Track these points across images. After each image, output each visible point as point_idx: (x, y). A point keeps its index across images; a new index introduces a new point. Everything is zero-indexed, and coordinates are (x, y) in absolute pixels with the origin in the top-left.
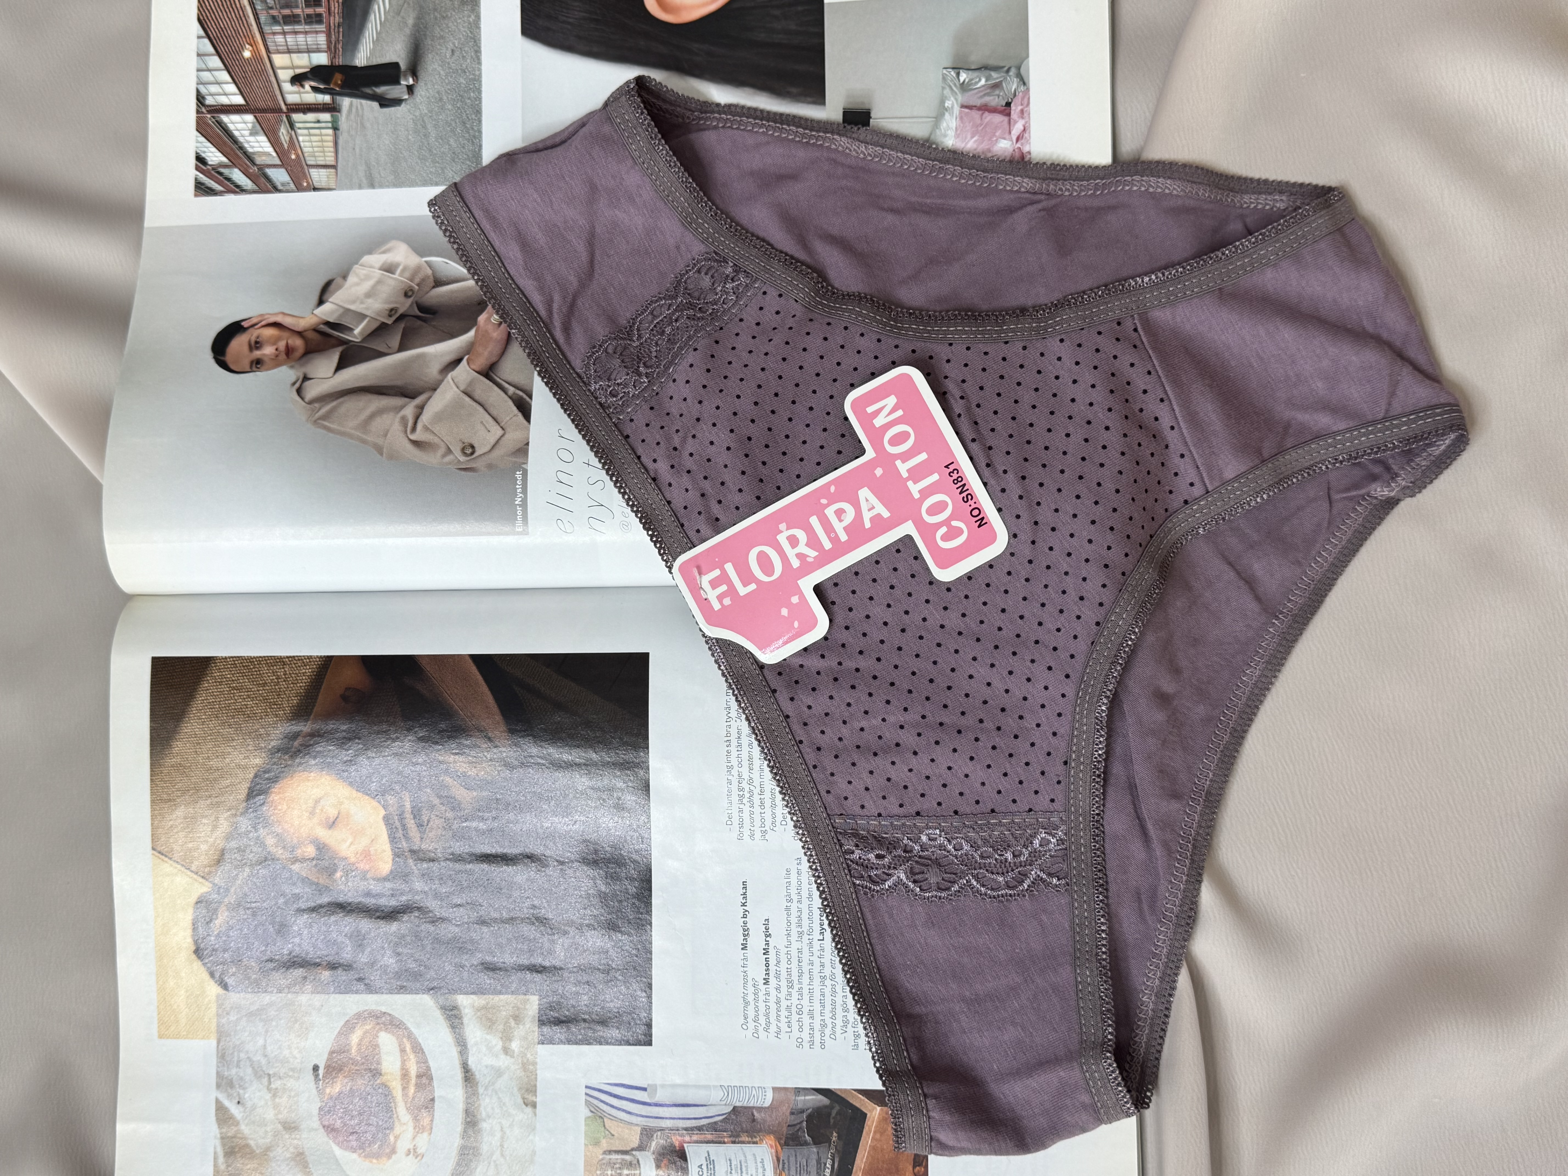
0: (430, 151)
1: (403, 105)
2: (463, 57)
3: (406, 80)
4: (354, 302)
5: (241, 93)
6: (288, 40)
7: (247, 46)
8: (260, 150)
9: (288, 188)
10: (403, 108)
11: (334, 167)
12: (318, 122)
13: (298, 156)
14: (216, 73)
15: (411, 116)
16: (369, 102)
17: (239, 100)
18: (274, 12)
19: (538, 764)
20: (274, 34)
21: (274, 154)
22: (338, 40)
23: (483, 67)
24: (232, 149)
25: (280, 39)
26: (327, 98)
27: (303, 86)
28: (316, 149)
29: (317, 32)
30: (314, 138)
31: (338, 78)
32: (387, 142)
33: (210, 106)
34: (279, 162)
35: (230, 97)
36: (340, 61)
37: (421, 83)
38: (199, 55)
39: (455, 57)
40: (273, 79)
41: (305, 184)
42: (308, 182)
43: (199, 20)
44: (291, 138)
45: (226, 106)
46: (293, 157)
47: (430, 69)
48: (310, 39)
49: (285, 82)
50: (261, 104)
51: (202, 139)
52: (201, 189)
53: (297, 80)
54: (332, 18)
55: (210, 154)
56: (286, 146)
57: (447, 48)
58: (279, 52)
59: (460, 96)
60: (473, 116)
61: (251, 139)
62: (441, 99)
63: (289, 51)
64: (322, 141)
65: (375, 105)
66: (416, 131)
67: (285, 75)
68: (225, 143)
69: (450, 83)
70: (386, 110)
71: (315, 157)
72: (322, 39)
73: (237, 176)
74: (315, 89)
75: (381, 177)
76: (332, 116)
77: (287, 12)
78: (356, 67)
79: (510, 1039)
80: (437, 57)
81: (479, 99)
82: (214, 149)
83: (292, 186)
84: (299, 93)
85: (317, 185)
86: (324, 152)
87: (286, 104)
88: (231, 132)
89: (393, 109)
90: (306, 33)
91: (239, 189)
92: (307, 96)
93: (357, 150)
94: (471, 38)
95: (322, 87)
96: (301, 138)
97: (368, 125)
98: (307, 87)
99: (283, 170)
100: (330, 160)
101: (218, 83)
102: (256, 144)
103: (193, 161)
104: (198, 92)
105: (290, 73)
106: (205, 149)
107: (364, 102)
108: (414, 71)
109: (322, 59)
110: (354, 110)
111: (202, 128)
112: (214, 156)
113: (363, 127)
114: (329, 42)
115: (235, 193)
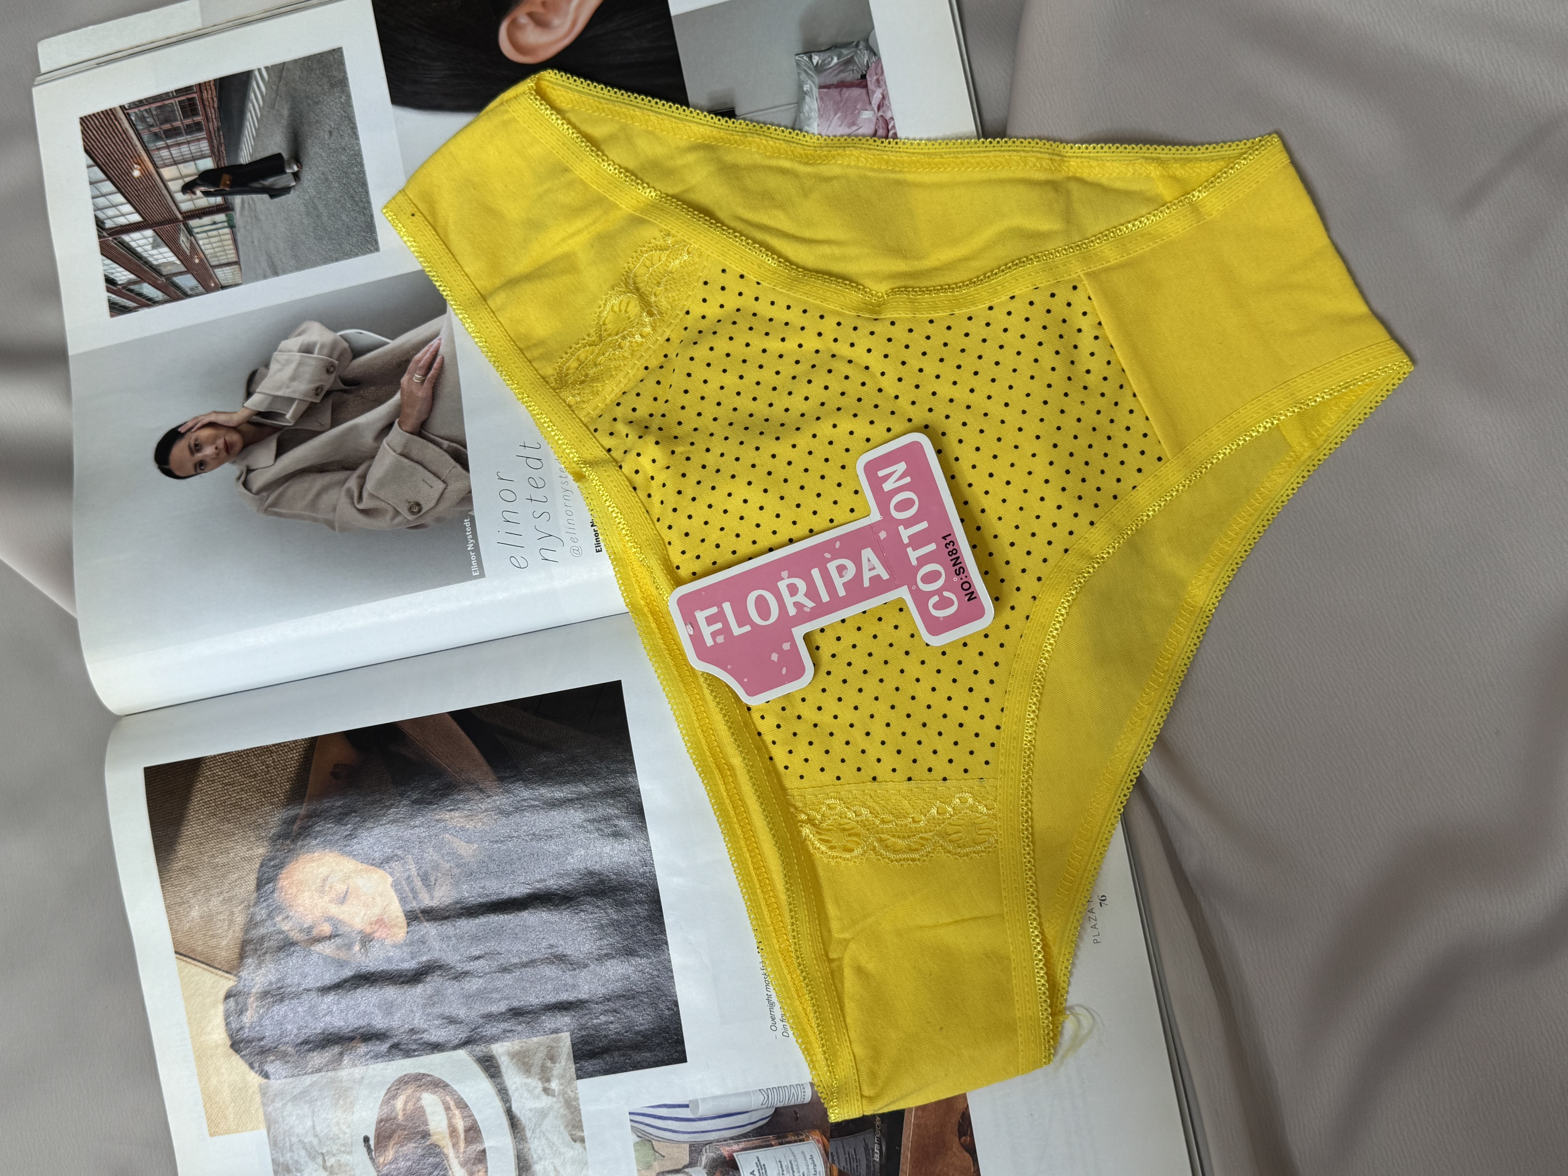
0: (325, 230)
1: (292, 192)
2: (341, 136)
3: (291, 168)
4: (280, 388)
5: (138, 211)
6: (173, 152)
7: (136, 166)
8: (164, 260)
9: (198, 291)
10: (292, 195)
11: (236, 263)
12: (215, 223)
13: (201, 260)
14: (110, 197)
15: (302, 201)
16: (260, 196)
17: (136, 218)
18: (155, 129)
19: (533, 806)
20: (159, 149)
21: (178, 262)
22: (220, 144)
23: (362, 142)
24: (138, 265)
25: (165, 153)
26: (219, 200)
27: (194, 193)
28: (217, 250)
29: (199, 140)
30: (213, 240)
31: (226, 178)
32: (283, 230)
33: (111, 229)
34: (184, 269)
35: (127, 217)
36: (225, 163)
37: (306, 169)
38: (91, 183)
39: (333, 138)
40: (165, 192)
41: (213, 285)
42: (215, 283)
43: (86, 151)
44: (191, 244)
45: (125, 226)
46: (197, 261)
47: (312, 153)
48: (194, 147)
49: (176, 192)
50: (158, 218)
51: (108, 262)
52: (116, 309)
53: (188, 188)
54: (211, 124)
55: (118, 274)
56: (188, 252)
57: (324, 131)
58: (166, 166)
59: (345, 173)
60: (360, 189)
61: (154, 252)
62: (327, 179)
63: (176, 163)
64: (221, 241)
65: (266, 197)
66: (308, 214)
67: (175, 186)
68: (130, 260)
69: (332, 162)
70: (277, 200)
71: (217, 257)
72: (204, 145)
73: (148, 290)
74: (206, 194)
75: (283, 263)
76: (227, 216)
77: (167, 126)
78: (242, 165)
79: (548, 1080)
80: (317, 142)
81: (362, 172)
82: (121, 269)
83: (201, 289)
84: (192, 200)
85: (224, 283)
86: (225, 251)
87: (181, 213)
88: (134, 249)
89: (283, 197)
90: (188, 142)
91: (151, 302)
92: (203, 201)
93: (256, 243)
94: (345, 117)
95: (212, 190)
96: (201, 242)
97: (262, 217)
98: (199, 193)
99: (189, 276)
100: (232, 257)
101: (114, 206)
102: (160, 256)
103: (103, 284)
104: (96, 217)
106: (113, 271)
107: (254, 196)
108: (297, 158)
109: (207, 164)
110: (246, 205)
111: (106, 251)
112: (122, 275)
113: (257, 219)
114: (212, 146)
115: (148, 306)
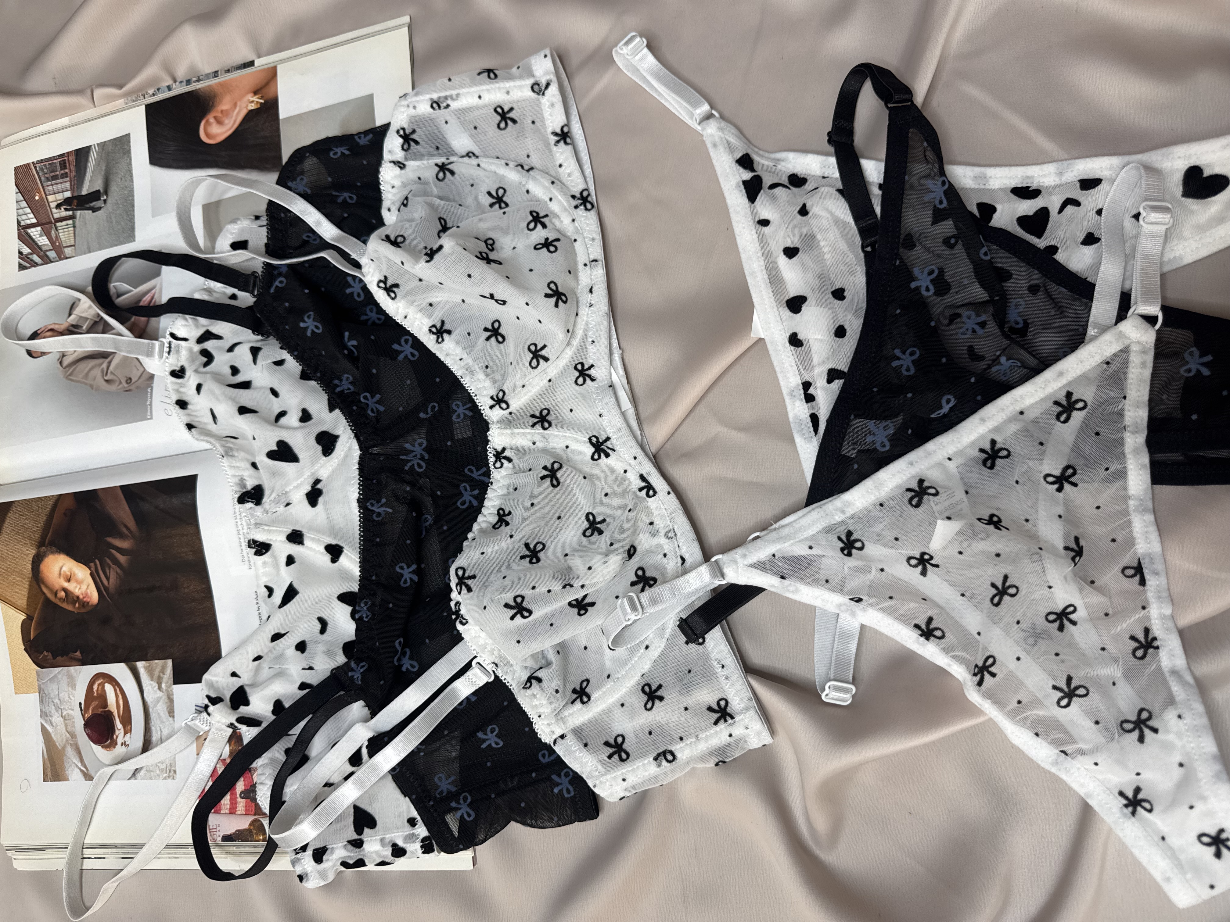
1: (102, 209)
2: (126, 180)
3: (103, 197)
4: (83, 312)
5: (36, 217)
6: (54, 188)
7: (37, 194)
8: (44, 243)
11: (74, 246)
12: (67, 225)
13: (60, 243)
14: (24, 209)
16: (88, 211)
17: (34, 221)
18: (47, 175)
20: (48, 186)
21: (50, 244)
22: (74, 184)
23: (135, 184)
24: (33, 245)
25: (50, 188)
27: (61, 209)
28: (67, 239)
29: (66, 182)
30: (66, 233)
31: (75, 202)
32: (96, 229)
33: (23, 226)
34: (52, 248)
35: (31, 220)
36: (76, 194)
38: (17, 202)
39: (122, 181)
40: (48, 208)
41: (62, 256)
42: (64, 256)
43: (16, 185)
44: (56, 235)
45: (30, 224)
46: (58, 244)
47: (113, 190)
48: (63, 185)
50: (44, 221)
51: (21, 243)
52: (22, 267)
53: (58, 206)
54: (72, 174)
55: (24, 249)
56: (54, 239)
57: (119, 178)
58: (50, 194)
59: (126, 200)
60: (131, 209)
61: (40, 239)
62: (118, 204)
63: (55, 193)
64: (69, 234)
65: (90, 212)
66: (107, 222)
68: (29, 243)
69: (121, 195)
70: (94, 214)
71: (66, 242)
72: (68, 185)
73: (35, 258)
74: (66, 210)
75: (94, 247)
76: (73, 221)
77: (52, 174)
78: (83, 195)
79: (161, 684)
80: (116, 184)
82: (25, 247)
83: (57, 259)
85: (68, 256)
86: (70, 239)
87: (54, 219)
88: (32, 236)
89: (98, 212)
90: (61, 183)
91: (36, 264)
92: (64, 213)
93: (84, 236)
94: (128, 170)
95: (69, 208)
96: (60, 234)
97: (87, 222)
98: (63, 209)
99: (53, 252)
100: (72, 243)
101: (26, 214)
102: (42, 241)
103: (17, 254)
104: (18, 220)
105: (55, 204)
106: (22, 248)
107: (86, 212)
108: (106, 192)
111: (20, 237)
112: (26, 250)
113: (86, 223)
114: (71, 185)
115: (34, 266)
